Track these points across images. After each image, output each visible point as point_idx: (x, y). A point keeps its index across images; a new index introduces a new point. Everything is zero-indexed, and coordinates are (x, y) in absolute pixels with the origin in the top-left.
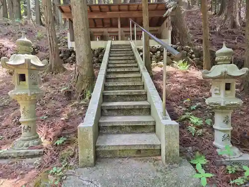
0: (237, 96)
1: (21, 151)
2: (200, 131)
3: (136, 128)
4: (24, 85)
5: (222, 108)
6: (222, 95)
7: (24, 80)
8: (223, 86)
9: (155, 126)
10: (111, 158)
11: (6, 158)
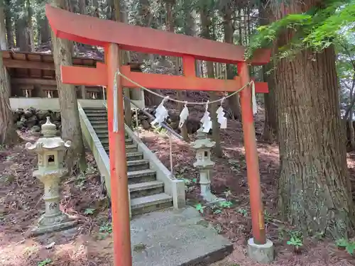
0: (212, 160)
1: (57, 225)
2: (191, 188)
3: (149, 191)
4: (54, 165)
5: (204, 169)
6: (203, 160)
7: (53, 160)
8: (203, 154)
9: (163, 187)
10: (139, 214)
11: (42, 234)
